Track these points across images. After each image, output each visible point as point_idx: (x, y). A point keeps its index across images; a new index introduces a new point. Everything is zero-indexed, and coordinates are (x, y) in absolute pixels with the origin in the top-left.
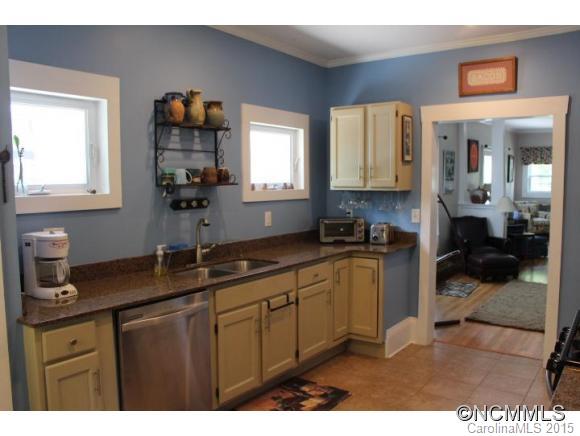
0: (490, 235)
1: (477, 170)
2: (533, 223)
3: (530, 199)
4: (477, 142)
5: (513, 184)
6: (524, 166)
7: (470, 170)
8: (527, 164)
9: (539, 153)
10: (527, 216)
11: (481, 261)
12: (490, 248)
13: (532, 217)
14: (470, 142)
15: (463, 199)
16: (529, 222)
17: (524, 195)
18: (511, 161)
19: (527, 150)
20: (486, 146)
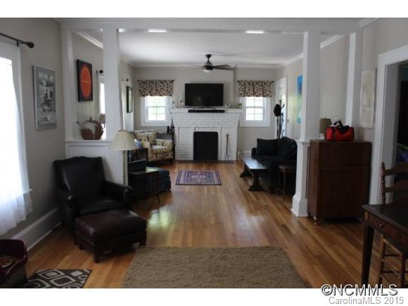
0: (108, 179)
1: (91, 99)
2: (152, 150)
3: (148, 128)
4: (90, 66)
5: (132, 113)
6: (142, 98)
7: (81, 98)
8: (144, 96)
9: (154, 86)
10: (147, 145)
11: (92, 230)
12: (108, 201)
13: (151, 145)
14: (79, 65)
15: (72, 134)
16: (149, 150)
17: (143, 125)
18: (130, 92)
19: (143, 82)
20: (101, 72)
